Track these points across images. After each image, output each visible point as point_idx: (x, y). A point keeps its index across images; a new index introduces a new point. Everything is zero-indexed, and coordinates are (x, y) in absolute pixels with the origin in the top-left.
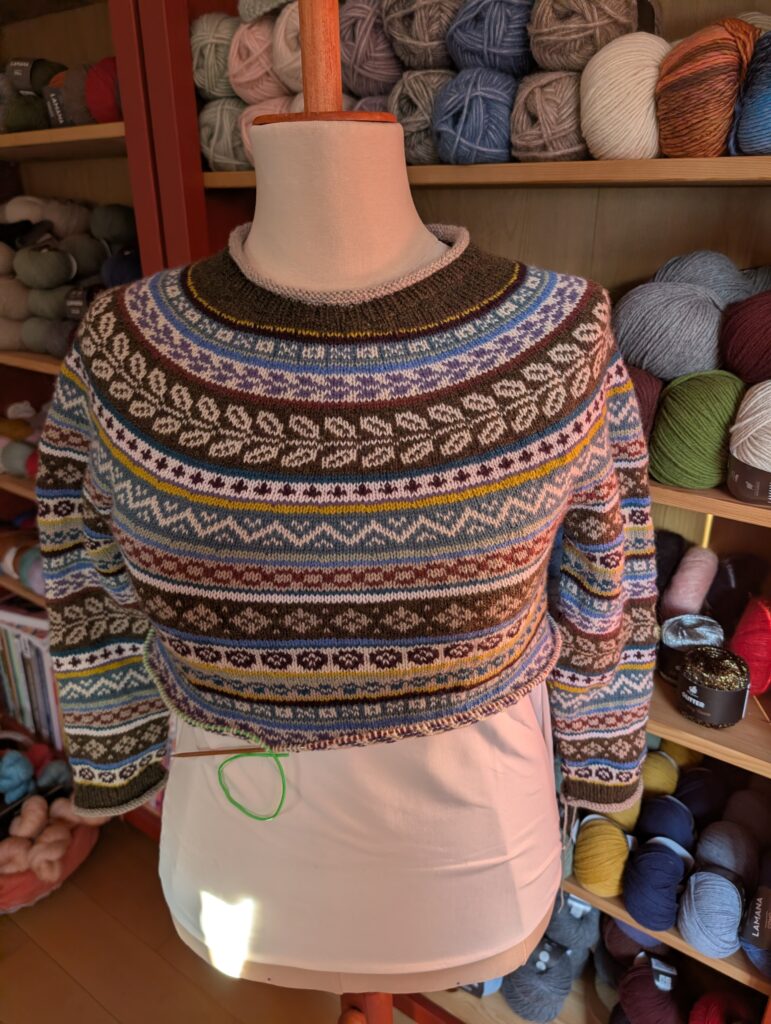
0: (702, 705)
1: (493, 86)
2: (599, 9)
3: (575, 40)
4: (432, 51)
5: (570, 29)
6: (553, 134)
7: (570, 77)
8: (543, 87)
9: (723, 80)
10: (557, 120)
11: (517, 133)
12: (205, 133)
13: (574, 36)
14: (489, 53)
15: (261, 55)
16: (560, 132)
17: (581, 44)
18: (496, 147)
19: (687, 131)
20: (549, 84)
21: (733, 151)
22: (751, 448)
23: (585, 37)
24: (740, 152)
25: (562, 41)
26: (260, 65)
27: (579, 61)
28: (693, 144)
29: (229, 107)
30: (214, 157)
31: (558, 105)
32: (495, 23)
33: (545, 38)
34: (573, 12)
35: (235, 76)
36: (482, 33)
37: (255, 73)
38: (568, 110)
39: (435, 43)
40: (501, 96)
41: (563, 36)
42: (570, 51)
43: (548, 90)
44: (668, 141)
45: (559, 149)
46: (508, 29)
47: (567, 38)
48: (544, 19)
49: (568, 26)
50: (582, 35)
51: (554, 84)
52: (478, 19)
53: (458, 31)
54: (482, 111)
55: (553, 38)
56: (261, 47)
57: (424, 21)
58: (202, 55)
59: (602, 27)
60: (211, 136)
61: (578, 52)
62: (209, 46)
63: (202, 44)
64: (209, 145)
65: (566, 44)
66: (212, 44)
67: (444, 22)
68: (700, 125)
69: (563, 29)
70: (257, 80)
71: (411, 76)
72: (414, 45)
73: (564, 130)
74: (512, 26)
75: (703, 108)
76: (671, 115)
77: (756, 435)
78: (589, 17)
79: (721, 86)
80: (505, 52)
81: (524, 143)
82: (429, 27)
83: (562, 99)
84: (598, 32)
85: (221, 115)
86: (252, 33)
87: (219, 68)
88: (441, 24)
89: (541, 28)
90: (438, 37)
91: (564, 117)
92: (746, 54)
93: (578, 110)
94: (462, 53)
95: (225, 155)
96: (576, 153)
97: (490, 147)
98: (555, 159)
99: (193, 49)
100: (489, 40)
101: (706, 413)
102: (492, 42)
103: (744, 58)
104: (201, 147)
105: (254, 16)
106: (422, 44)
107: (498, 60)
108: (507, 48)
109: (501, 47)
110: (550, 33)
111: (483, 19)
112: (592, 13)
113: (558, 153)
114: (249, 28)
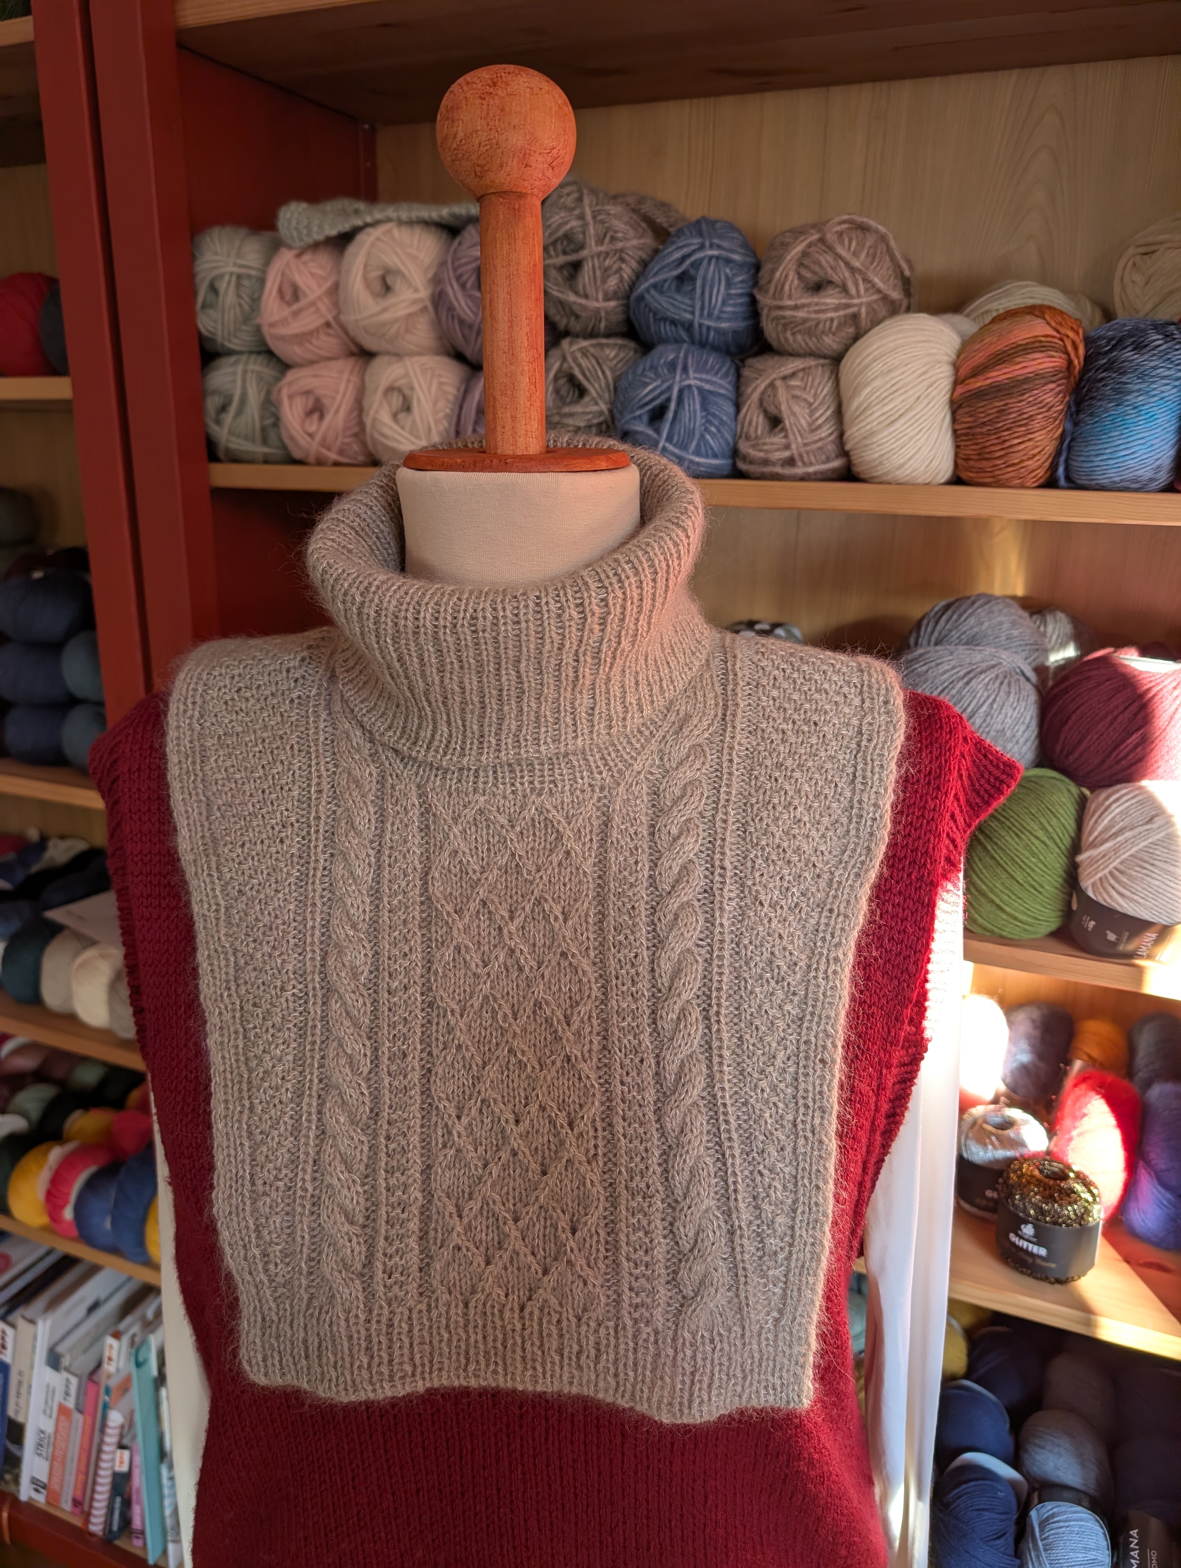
0: (1043, 1252)
1: (708, 372)
2: (866, 280)
3: (832, 320)
4: (607, 313)
5: (826, 304)
6: (805, 445)
7: (823, 366)
8: (784, 378)
9: (1052, 390)
10: (810, 425)
11: (748, 438)
12: (212, 404)
13: (830, 315)
14: (700, 325)
15: (319, 298)
16: (816, 442)
17: (839, 325)
18: (715, 456)
19: (1003, 452)
20: (793, 375)
21: (1062, 482)
22: (1116, 885)
23: (845, 316)
24: (1073, 484)
25: (813, 319)
26: (318, 310)
27: (835, 346)
28: (1010, 469)
29: (257, 368)
30: (228, 441)
31: (810, 405)
32: (712, 287)
33: (788, 313)
34: (830, 282)
35: (272, 325)
36: (693, 299)
37: (308, 322)
38: (825, 413)
39: (613, 304)
40: (720, 386)
41: (816, 312)
42: (823, 332)
43: (793, 383)
44: (972, 463)
45: (811, 464)
46: (729, 295)
47: (822, 316)
48: (787, 287)
49: (823, 300)
50: (842, 313)
51: (801, 375)
52: (684, 279)
53: (653, 292)
54: (698, 407)
55: (801, 314)
56: (320, 286)
57: (598, 273)
58: (213, 289)
59: (869, 304)
60: (224, 408)
61: (834, 334)
62: (227, 277)
63: (215, 273)
64: (218, 422)
65: (818, 324)
66: (231, 274)
67: (625, 276)
68: (1023, 446)
69: (817, 304)
70: (311, 333)
71: (575, 347)
72: (581, 305)
73: (821, 439)
74: (733, 292)
75: (1026, 425)
76: (978, 430)
77: (1122, 868)
78: (853, 291)
79: (1049, 398)
80: (724, 325)
81: (761, 454)
82: (604, 281)
83: (815, 396)
84: (863, 310)
85: (244, 381)
86: (305, 263)
87: (242, 310)
88: (621, 279)
89: (781, 299)
90: (615, 296)
91: (820, 421)
92: (1078, 357)
93: (839, 413)
94: (655, 320)
95: (246, 438)
96: (834, 470)
97: (707, 456)
98: (804, 478)
99: (198, 279)
100: (702, 308)
101: (1040, 834)
102: (706, 312)
103: (1076, 362)
104: (204, 425)
105: (310, 241)
106: (592, 304)
107: (712, 334)
108: (728, 320)
109: (719, 318)
110: (796, 307)
111: (693, 279)
112: (857, 285)
113: (811, 469)
114: (299, 256)
